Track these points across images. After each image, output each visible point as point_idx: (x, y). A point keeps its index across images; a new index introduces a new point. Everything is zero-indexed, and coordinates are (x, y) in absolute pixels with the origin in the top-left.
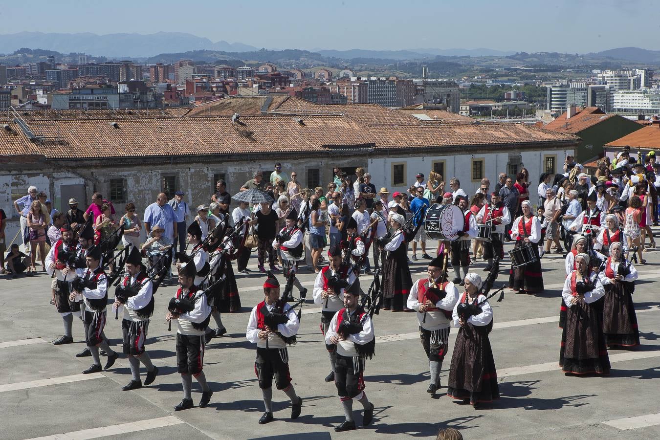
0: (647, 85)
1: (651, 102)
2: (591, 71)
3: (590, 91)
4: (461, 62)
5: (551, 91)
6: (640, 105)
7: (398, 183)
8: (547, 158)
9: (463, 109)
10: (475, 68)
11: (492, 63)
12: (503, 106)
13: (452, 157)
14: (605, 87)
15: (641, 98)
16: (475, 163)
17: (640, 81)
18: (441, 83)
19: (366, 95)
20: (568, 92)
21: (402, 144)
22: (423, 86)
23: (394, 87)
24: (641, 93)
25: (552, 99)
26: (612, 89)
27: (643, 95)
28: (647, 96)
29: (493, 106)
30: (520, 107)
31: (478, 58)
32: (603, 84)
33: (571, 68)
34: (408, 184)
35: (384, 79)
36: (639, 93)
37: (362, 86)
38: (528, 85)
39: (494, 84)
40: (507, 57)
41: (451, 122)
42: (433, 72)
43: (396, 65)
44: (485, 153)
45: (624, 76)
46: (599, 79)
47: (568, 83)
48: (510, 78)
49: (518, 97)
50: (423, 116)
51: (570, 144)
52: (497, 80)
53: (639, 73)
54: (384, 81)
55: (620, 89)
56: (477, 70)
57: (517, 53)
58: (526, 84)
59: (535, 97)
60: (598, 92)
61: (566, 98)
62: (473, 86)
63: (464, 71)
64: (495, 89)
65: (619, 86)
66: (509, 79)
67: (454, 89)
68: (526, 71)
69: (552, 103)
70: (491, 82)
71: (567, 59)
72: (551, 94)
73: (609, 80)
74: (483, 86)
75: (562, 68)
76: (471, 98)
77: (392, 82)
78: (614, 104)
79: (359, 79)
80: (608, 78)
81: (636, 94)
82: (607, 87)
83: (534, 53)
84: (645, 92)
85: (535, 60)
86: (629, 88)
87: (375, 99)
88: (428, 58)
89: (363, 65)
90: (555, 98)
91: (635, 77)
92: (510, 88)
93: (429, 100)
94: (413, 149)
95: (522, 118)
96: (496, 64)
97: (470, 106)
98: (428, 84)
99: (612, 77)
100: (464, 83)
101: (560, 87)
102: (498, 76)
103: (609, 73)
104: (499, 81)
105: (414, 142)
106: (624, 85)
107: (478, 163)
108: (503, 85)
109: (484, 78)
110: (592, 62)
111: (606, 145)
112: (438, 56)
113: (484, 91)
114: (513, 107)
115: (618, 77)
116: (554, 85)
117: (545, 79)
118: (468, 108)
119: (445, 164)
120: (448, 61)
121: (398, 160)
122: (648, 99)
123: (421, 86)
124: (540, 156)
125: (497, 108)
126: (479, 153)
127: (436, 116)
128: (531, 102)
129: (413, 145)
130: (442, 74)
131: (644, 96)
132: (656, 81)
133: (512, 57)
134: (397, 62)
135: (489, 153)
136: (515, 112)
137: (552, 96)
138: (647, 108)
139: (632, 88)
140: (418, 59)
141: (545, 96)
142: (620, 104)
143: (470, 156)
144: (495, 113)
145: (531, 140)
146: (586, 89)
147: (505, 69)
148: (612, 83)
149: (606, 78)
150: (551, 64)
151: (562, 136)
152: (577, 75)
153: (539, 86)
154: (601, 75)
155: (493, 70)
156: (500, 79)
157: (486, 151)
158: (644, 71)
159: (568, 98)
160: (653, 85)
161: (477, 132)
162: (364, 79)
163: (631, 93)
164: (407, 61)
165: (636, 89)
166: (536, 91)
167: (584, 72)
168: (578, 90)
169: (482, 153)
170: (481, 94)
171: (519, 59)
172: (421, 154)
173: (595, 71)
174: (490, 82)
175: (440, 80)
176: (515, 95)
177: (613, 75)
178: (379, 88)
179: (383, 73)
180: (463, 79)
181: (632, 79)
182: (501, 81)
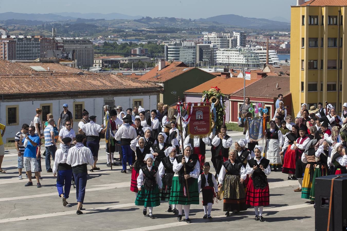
0: (242, 44)
1: (245, 58)
2: (201, 32)
3: (198, 49)
4: (97, 24)
5: (167, 48)
6: (237, 60)
7: (11, 123)
8: (135, 102)
9: (97, 62)
10: (109, 29)
11: (123, 25)
12: (129, 60)
13: (58, 101)
14: (210, 45)
15: (237, 55)
16: (77, 106)
17: (237, 41)
18: (78, 41)
19: (15, 50)
20: (180, 49)
21: (15, 91)
22: (63, 43)
23: (38, 44)
24: (237, 51)
25: (168, 55)
26: (215, 47)
27: (238, 52)
28: (242, 54)
29: (121, 60)
30: (143, 61)
31: (112, 21)
32: (208, 43)
33: (186, 30)
34: (20, 123)
35: (30, 37)
36: (235, 51)
37: (12, 43)
38: (151, 43)
39: (124, 42)
40: (135, 20)
41: (60, 73)
42: (74, 31)
43: (43, 26)
44: (85, 98)
45: (224, 38)
46: (205, 39)
47: (180, 42)
48: (137, 37)
49: (142, 53)
50: (38, 68)
51: (153, 90)
52: (127, 39)
53: (236, 35)
54: (30, 39)
55: (222, 47)
56: (110, 30)
57: (143, 17)
58: (149, 43)
59: (156, 53)
60: (204, 49)
61: (179, 54)
62: (106, 44)
63: (100, 31)
64: (124, 46)
65: (221, 45)
66: (136, 39)
67: (89, 46)
68: (150, 32)
69: (168, 58)
70: (122, 40)
71: (183, 22)
72: (167, 51)
73: (213, 40)
74: (114, 43)
75: (178, 30)
76: (105, 53)
77: (37, 40)
78: (217, 60)
79: (8, 37)
80: (212, 39)
81: (233, 52)
82: (211, 45)
83: (156, 17)
84: (240, 50)
85: (157, 23)
86: (229, 47)
87: (23, 54)
88: (70, 20)
89: (16, 25)
90: (171, 54)
91: (233, 38)
92: (136, 45)
93: (58, 55)
94: (25, 95)
95: (145, 70)
96: (126, 26)
97: (102, 60)
98: (67, 42)
99: (215, 38)
100: (99, 41)
101: (174, 45)
102: (128, 36)
103: (213, 35)
104: (128, 40)
105: (25, 89)
106: (225, 44)
107: (79, 106)
108: (131, 43)
109: (116, 37)
110: (202, 25)
111: (185, 91)
112: (79, 19)
113: (115, 48)
114: (137, 61)
115: (220, 37)
116: (170, 43)
117: (164, 39)
118: (101, 62)
119: (51, 107)
120: (86, 23)
121: (12, 104)
122: (243, 55)
123: (61, 43)
124: (130, 100)
125: (124, 61)
126: (79, 98)
127: (49, 68)
128: (152, 57)
129: (24, 91)
130: (82, 33)
131: (240, 53)
132: (249, 41)
133: (139, 21)
134: (45, 23)
135: (88, 98)
136: (139, 66)
137: (169, 52)
138: (241, 63)
139: (230, 47)
140: (62, 21)
141: (163, 52)
142: (221, 60)
143: (72, 100)
144: (123, 65)
145: (122, 87)
146: (195, 47)
147: (133, 30)
148: (215, 42)
149: (210, 39)
150: (170, 27)
151: (147, 85)
152: (190, 35)
153: (159, 44)
154: (206, 36)
155: (124, 31)
156: (129, 38)
157: (86, 96)
158: (239, 33)
159: (180, 54)
160: (247, 44)
161: (79, 81)
162: (13, 37)
163: (229, 51)
164: (53, 23)
165: (233, 48)
166: (157, 48)
167: (196, 34)
168: (189, 48)
169: (82, 98)
170: (112, 50)
171: (144, 23)
172: (31, 99)
173: (203, 33)
174: (120, 41)
175: (77, 38)
176: (140, 51)
177: (216, 36)
178: (26, 45)
179: (33, 32)
180: (99, 38)
181: (230, 39)
182: (129, 40)
